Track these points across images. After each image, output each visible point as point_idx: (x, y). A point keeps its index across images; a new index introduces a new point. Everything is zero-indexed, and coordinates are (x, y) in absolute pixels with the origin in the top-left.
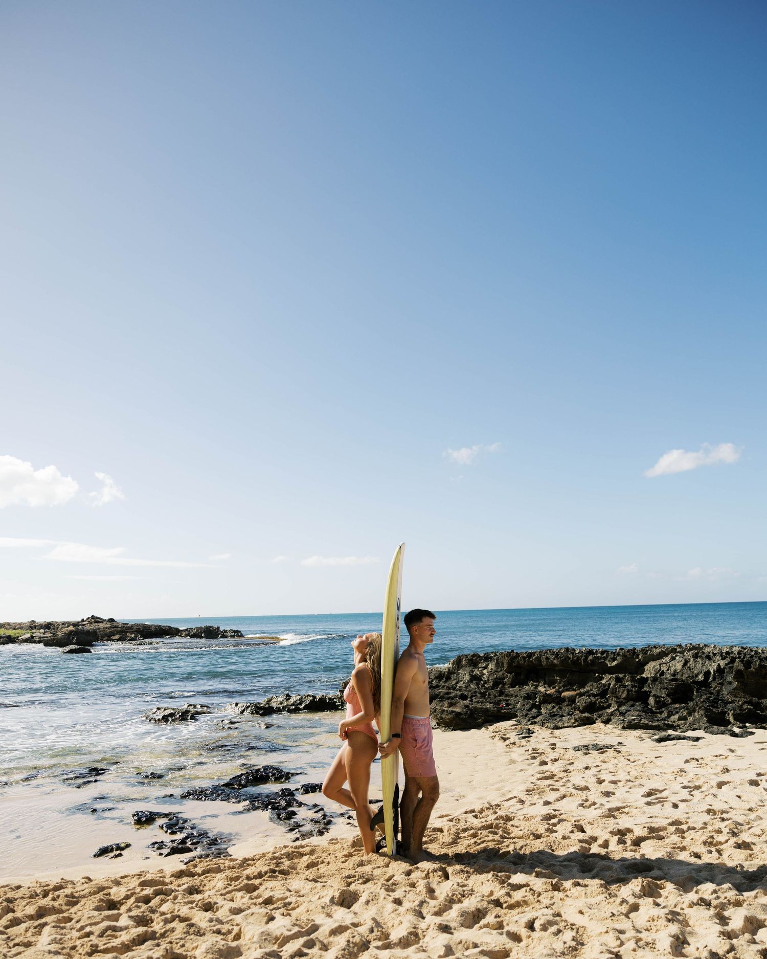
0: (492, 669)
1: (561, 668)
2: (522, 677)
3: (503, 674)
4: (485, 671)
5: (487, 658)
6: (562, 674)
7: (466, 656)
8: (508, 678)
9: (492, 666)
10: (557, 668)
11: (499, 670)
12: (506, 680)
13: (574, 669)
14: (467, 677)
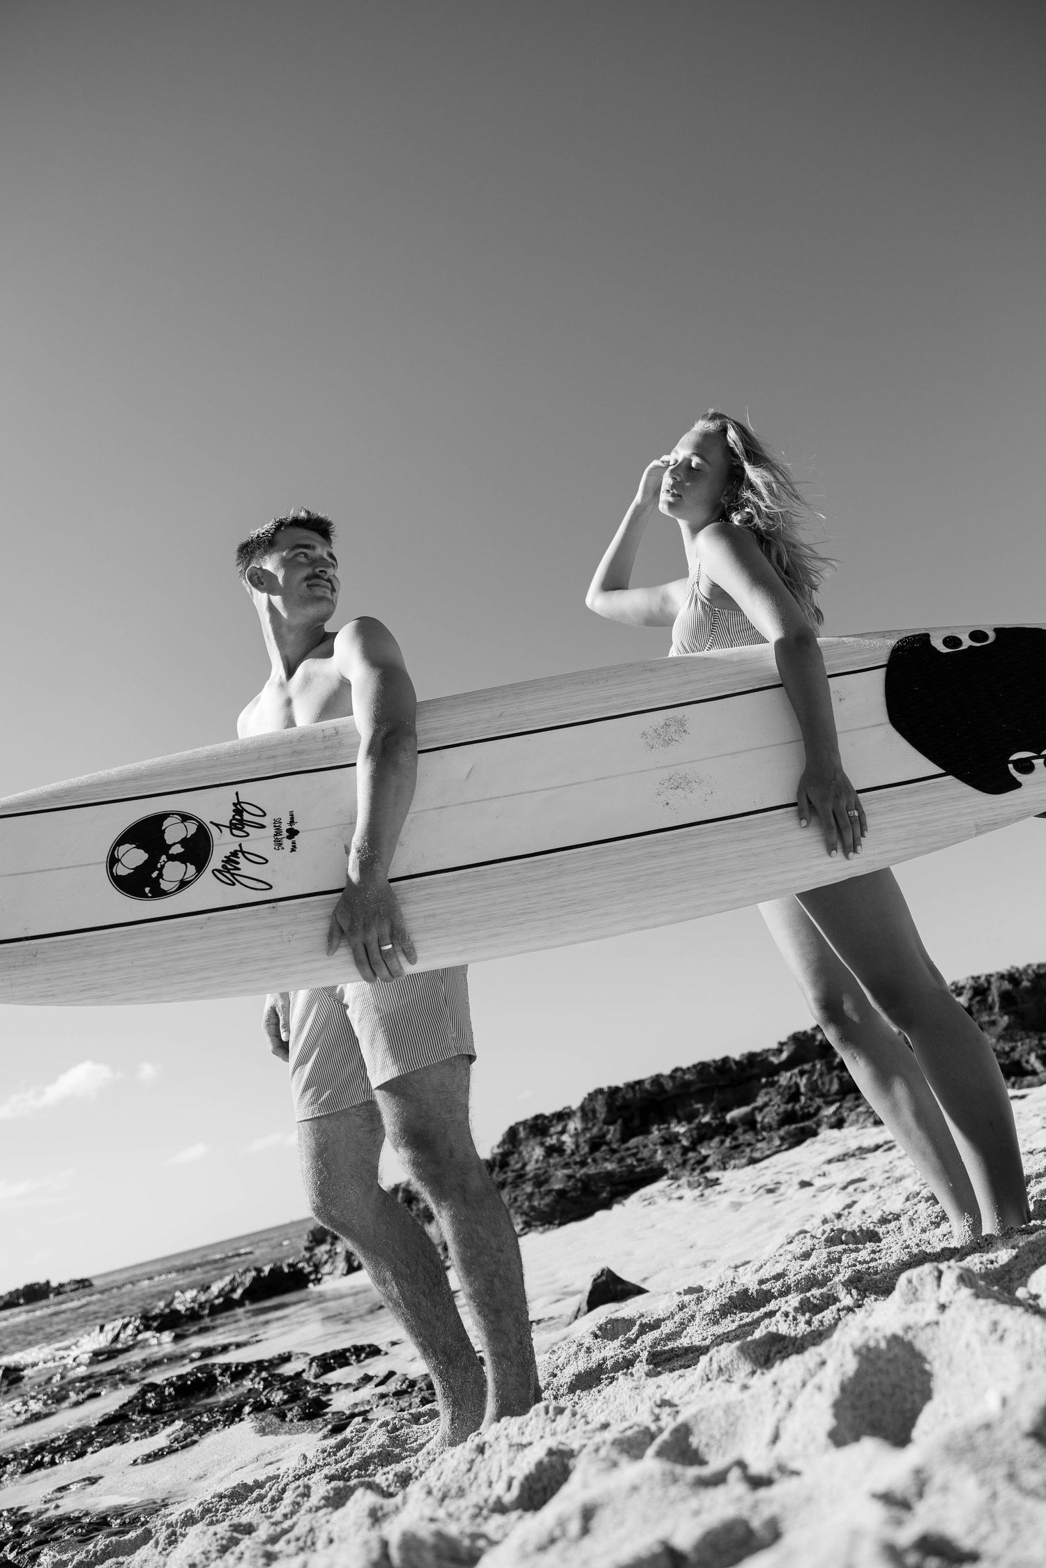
0: (576, 1129)
1: (699, 1086)
2: (636, 1122)
3: (601, 1129)
4: (565, 1138)
5: (563, 1116)
6: (704, 1095)
7: (524, 1123)
8: (613, 1132)
9: (574, 1125)
10: (693, 1089)
11: (590, 1125)
12: (609, 1137)
13: (722, 1083)
14: (539, 1152)
